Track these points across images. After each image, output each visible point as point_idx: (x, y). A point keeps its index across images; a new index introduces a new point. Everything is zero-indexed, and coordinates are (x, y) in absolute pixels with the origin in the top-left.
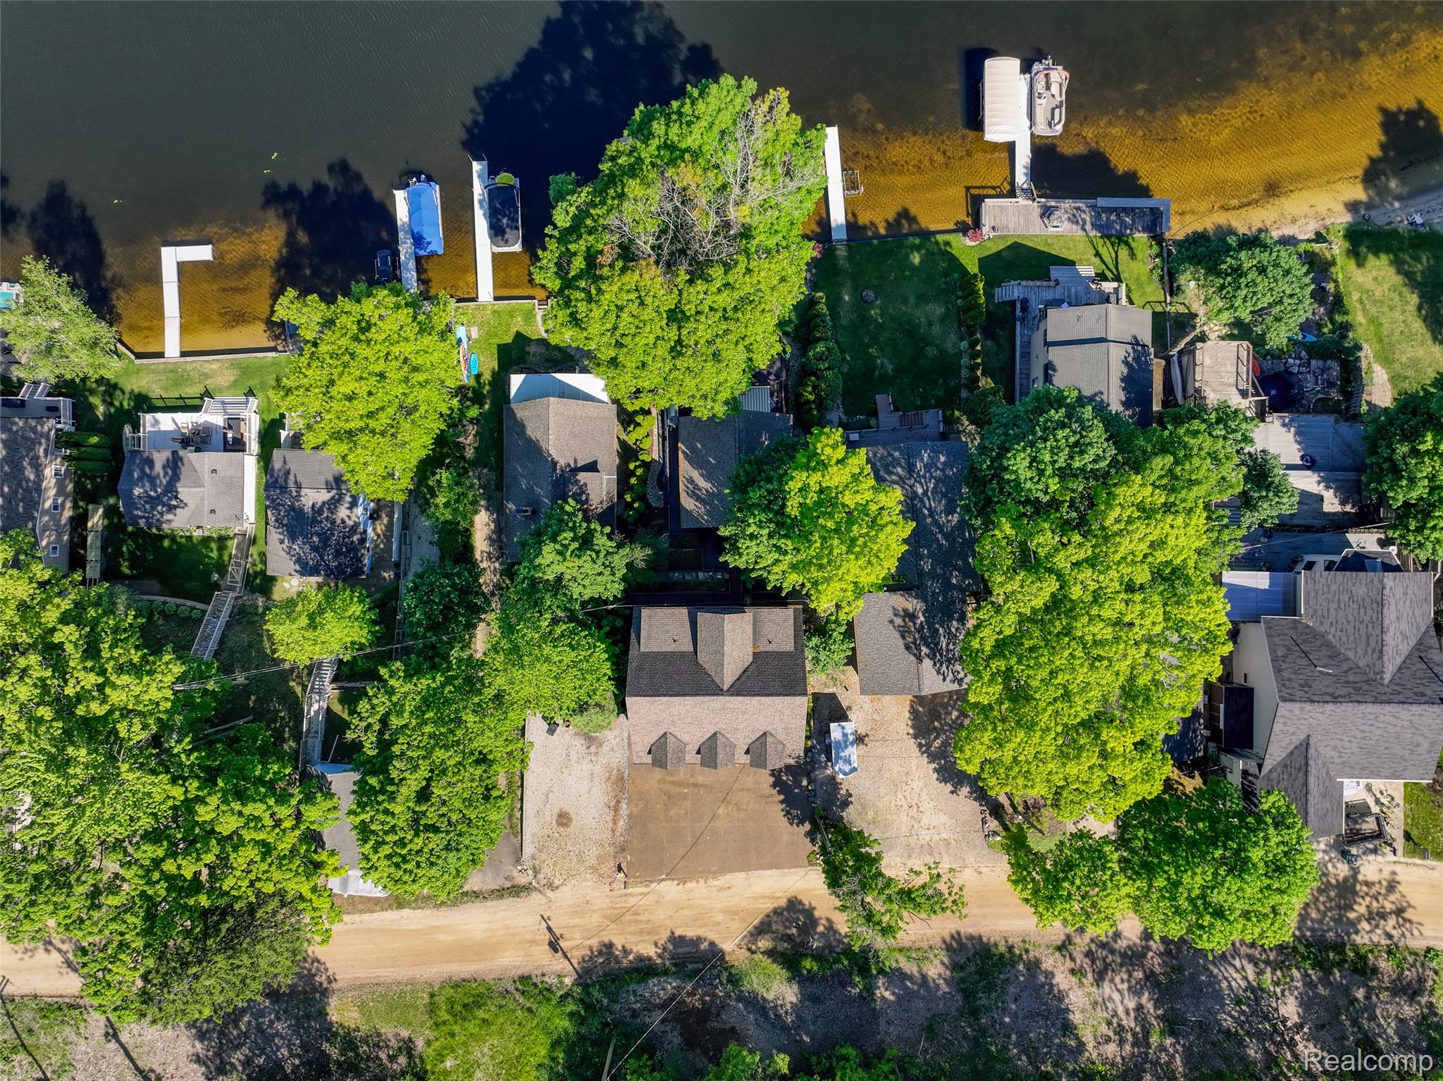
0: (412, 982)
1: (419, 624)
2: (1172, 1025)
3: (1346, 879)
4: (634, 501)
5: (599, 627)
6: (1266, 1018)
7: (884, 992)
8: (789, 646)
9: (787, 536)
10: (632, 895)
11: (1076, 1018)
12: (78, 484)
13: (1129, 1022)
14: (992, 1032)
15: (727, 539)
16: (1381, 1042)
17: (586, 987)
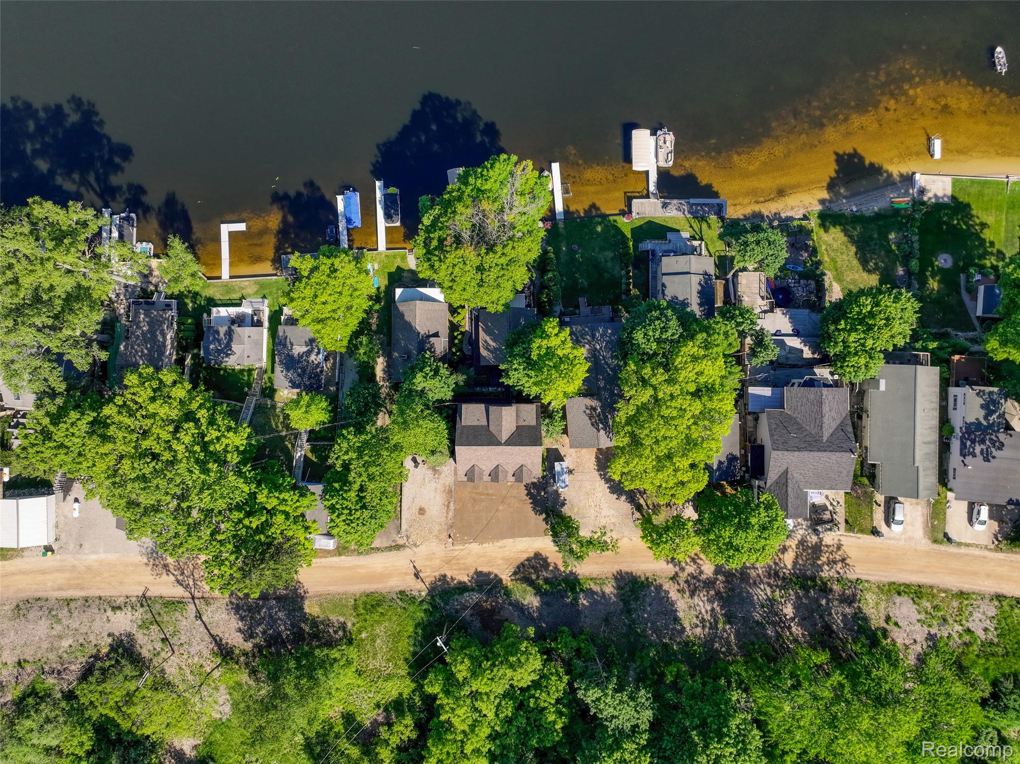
0: (345, 593)
1: (353, 412)
2: (730, 618)
3: (816, 543)
4: (457, 351)
5: (441, 414)
6: (777, 615)
7: (583, 601)
8: (534, 423)
9: (531, 369)
10: (456, 550)
11: (681, 614)
12: (179, 343)
13: (707, 617)
14: (638, 621)
15: (503, 371)
16: (835, 627)
17: (433, 597)
